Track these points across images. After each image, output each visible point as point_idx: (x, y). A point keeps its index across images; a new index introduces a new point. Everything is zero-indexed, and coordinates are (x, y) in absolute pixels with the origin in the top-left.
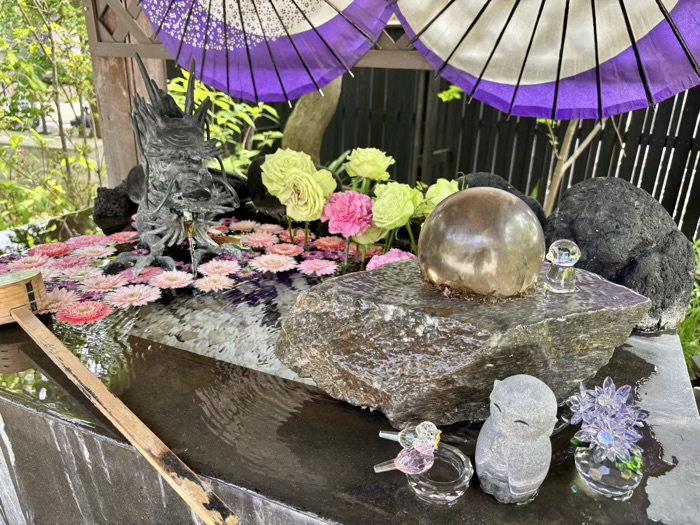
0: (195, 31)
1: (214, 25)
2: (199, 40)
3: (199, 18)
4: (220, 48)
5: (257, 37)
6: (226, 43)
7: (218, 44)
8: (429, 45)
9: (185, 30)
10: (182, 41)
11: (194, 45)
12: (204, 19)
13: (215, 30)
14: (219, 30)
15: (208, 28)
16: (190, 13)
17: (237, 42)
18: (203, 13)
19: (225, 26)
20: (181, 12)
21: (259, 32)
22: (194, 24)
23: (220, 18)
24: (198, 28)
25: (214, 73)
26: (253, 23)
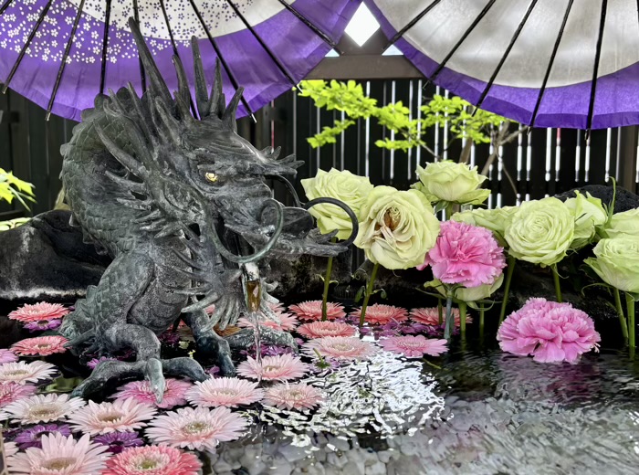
0: (50, 38)
1: (87, 26)
2: (54, 51)
3: (60, 19)
4: (92, 60)
5: (159, 41)
6: (104, 52)
7: (90, 54)
8: (417, 45)
9: (32, 37)
10: (23, 53)
11: (45, 58)
12: (69, 20)
13: (88, 34)
14: (95, 35)
15: (74, 32)
16: (45, 12)
17: (123, 50)
18: (70, 12)
19: (106, 28)
20: (27, 12)
21: (164, 34)
22: (50, 27)
23: (100, 16)
24: (55, 33)
25: (76, 100)
26: (153, 23)
